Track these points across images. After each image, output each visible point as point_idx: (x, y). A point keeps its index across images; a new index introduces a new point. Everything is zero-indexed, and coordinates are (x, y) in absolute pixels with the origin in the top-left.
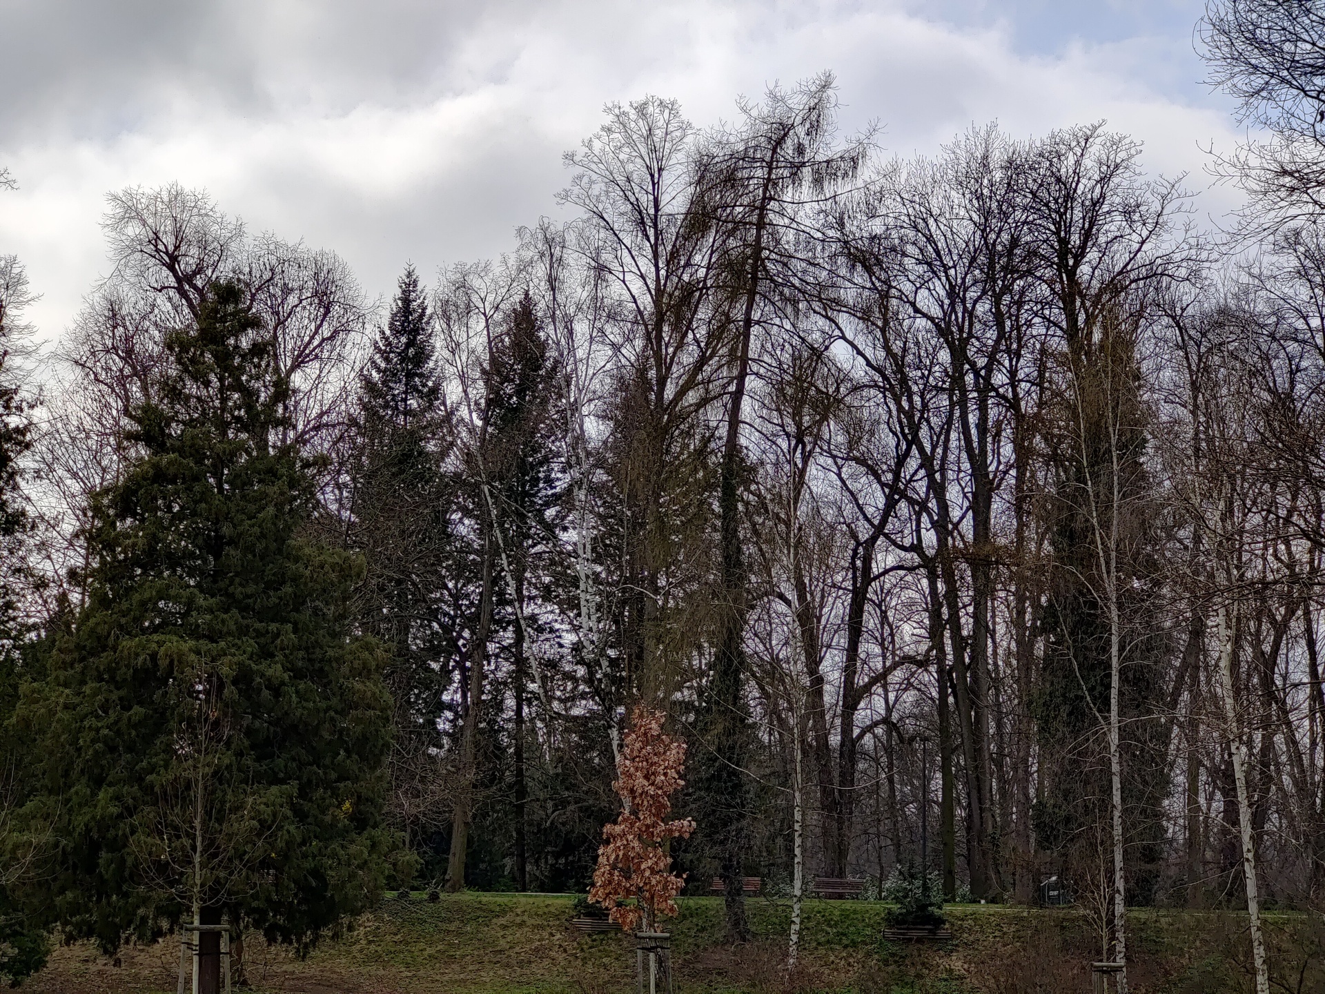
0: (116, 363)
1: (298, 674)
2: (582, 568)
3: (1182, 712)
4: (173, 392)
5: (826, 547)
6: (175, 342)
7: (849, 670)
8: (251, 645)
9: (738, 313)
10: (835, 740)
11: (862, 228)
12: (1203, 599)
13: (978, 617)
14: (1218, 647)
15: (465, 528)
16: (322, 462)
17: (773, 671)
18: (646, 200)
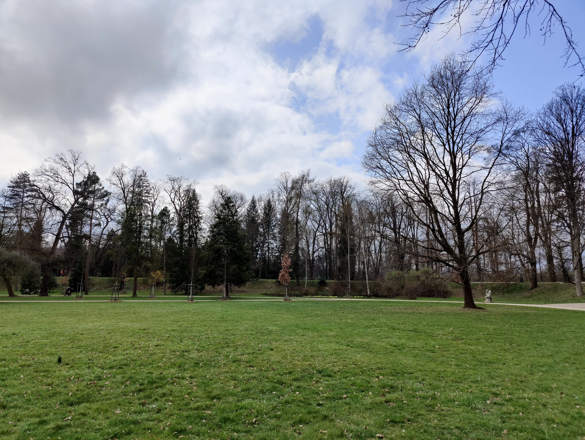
0: (214, 208)
1: (238, 250)
2: (277, 235)
3: (358, 254)
4: (222, 212)
5: (310, 233)
6: (222, 205)
7: (313, 249)
8: (232, 246)
9: (298, 201)
10: (311, 258)
11: (314, 189)
12: (360, 239)
13: (330, 242)
14: (362, 245)
15: (261, 230)
16: (242, 221)
17: (303, 249)
18: (285, 185)
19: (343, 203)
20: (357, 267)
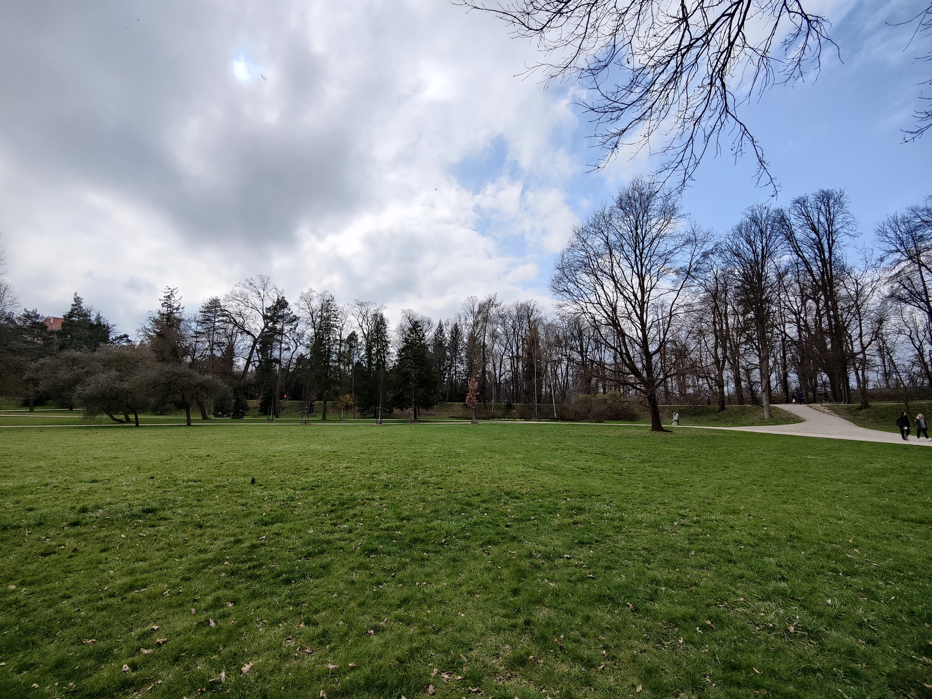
0: (402, 332)
3: (544, 378)
4: (409, 336)
5: (497, 356)
6: (410, 329)
7: (500, 373)
13: (517, 365)
14: (549, 369)
18: (472, 310)
19: (529, 327)
20: (543, 390)
